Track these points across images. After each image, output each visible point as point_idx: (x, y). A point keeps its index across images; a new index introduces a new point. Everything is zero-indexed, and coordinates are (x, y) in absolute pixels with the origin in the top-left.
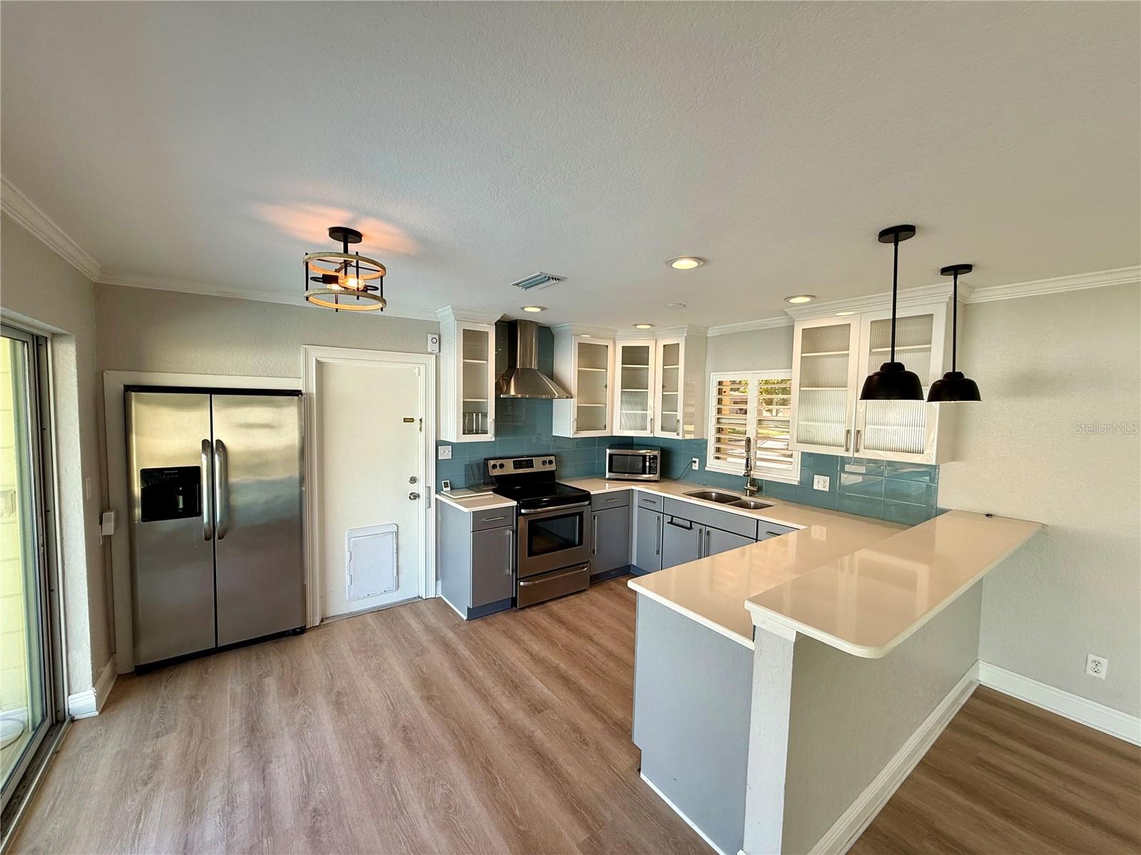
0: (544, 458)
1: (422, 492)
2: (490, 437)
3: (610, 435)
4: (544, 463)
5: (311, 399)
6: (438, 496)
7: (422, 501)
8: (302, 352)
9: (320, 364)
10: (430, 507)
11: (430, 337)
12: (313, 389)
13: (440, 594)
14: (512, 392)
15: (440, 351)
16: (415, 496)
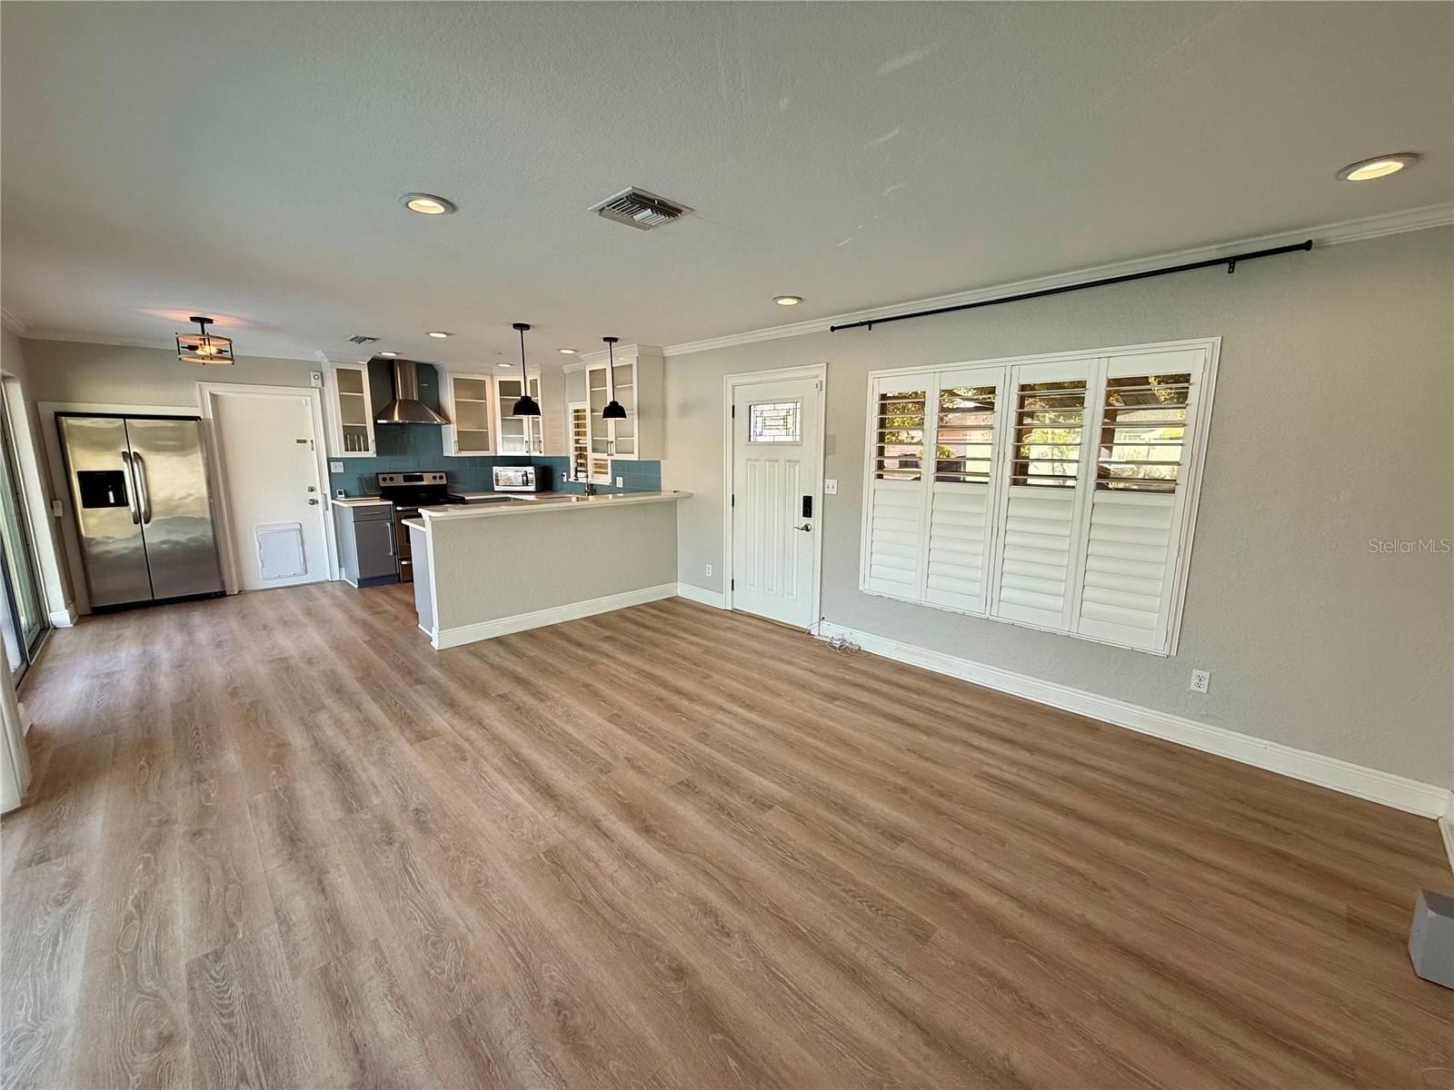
0: (434, 474)
1: (320, 498)
2: (372, 453)
3: (494, 455)
4: (434, 478)
5: (209, 424)
6: (333, 501)
7: (320, 506)
8: (197, 386)
9: (214, 397)
10: (327, 509)
11: (312, 374)
12: (210, 416)
13: (344, 578)
14: (396, 418)
15: (323, 385)
16: (314, 502)
